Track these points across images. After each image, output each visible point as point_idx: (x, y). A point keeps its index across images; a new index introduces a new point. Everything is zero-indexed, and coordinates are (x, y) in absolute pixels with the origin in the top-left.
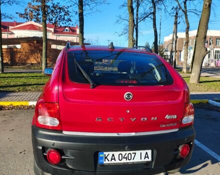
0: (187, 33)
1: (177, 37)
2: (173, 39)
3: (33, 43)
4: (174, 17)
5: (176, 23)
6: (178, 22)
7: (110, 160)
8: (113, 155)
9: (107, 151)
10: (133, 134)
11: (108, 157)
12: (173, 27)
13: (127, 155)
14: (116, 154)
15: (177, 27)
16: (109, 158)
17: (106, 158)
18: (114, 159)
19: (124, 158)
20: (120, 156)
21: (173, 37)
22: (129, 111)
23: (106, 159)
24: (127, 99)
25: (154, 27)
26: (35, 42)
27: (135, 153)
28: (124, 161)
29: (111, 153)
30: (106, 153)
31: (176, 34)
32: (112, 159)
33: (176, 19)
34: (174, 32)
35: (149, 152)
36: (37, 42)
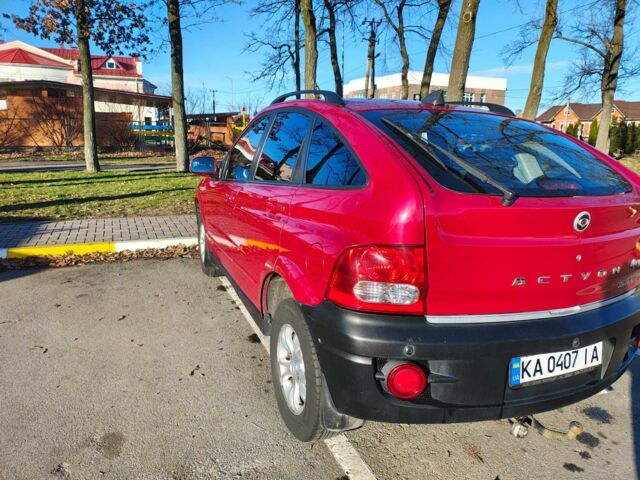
0: (404, 78)
1: (374, 87)
2: (367, 90)
3: (41, 96)
4: (368, 43)
5: (372, 56)
6: (376, 54)
7: (532, 373)
8: (538, 362)
9: (527, 355)
10: (577, 309)
11: (528, 369)
12: (367, 62)
13: (562, 359)
14: (544, 358)
15: (373, 63)
16: (531, 369)
17: (525, 370)
18: (540, 371)
19: (558, 365)
20: (552, 360)
21: (367, 85)
22: (579, 258)
23: (525, 373)
24: (579, 227)
25: (333, 63)
26: (45, 93)
27: (577, 352)
28: (558, 372)
29: (534, 358)
30: (525, 359)
31: (373, 80)
32: (536, 371)
33: (370, 46)
34: (368, 76)
35: (599, 345)
36: (49, 95)
